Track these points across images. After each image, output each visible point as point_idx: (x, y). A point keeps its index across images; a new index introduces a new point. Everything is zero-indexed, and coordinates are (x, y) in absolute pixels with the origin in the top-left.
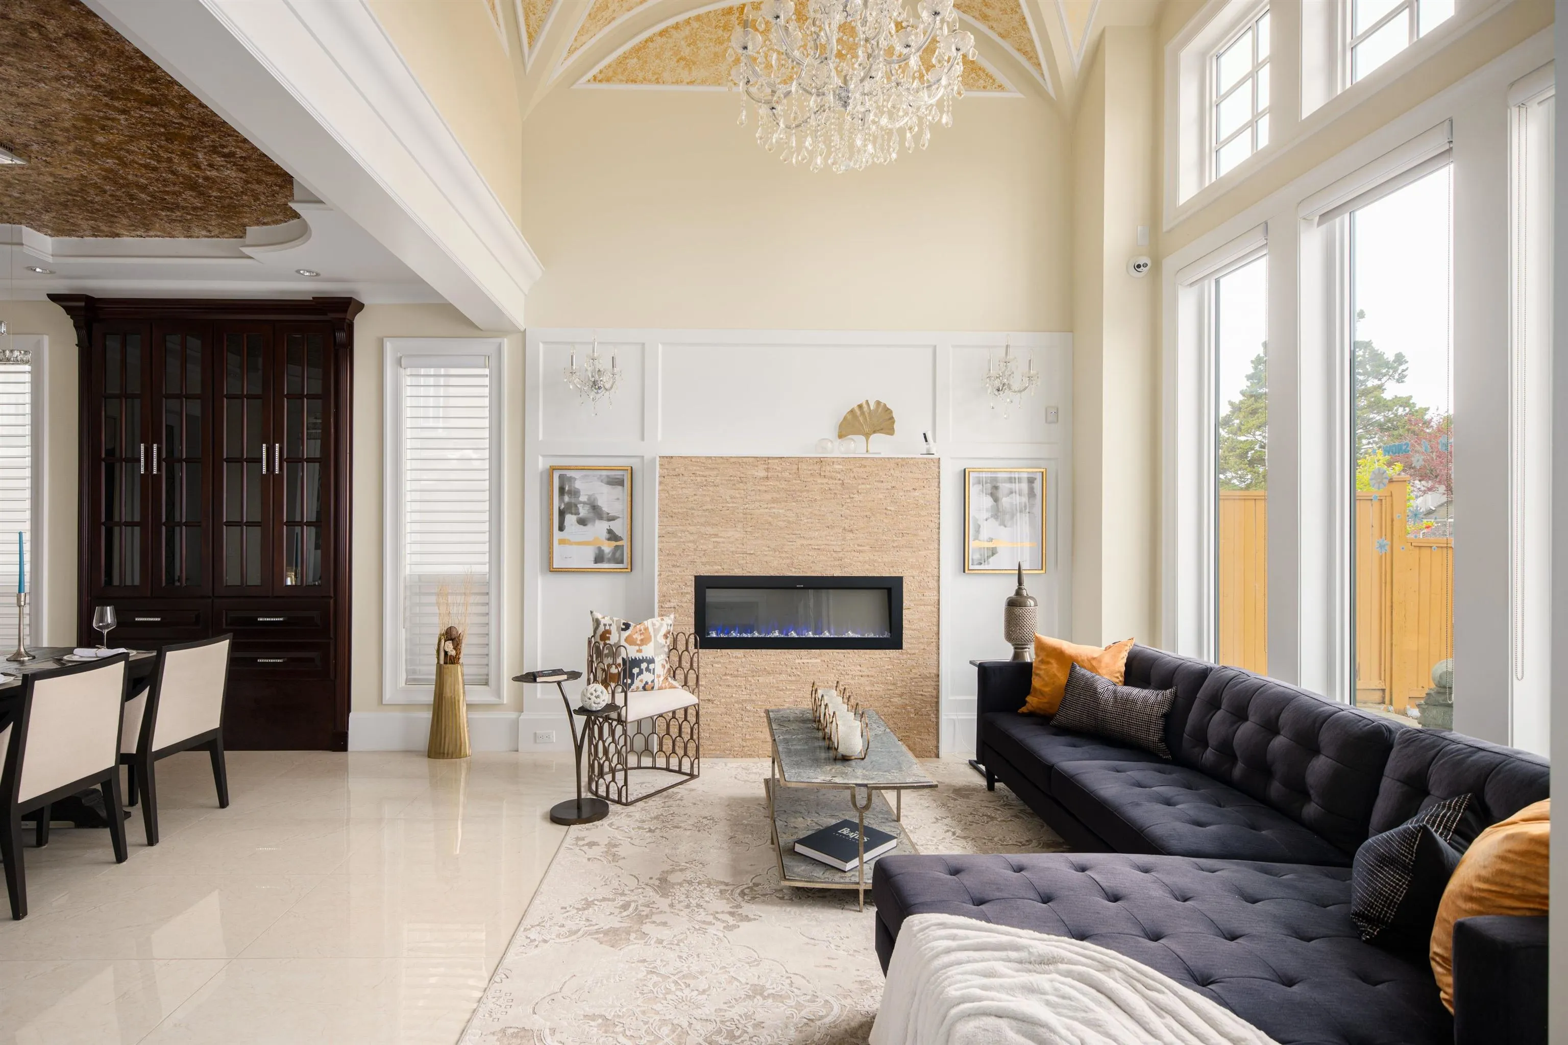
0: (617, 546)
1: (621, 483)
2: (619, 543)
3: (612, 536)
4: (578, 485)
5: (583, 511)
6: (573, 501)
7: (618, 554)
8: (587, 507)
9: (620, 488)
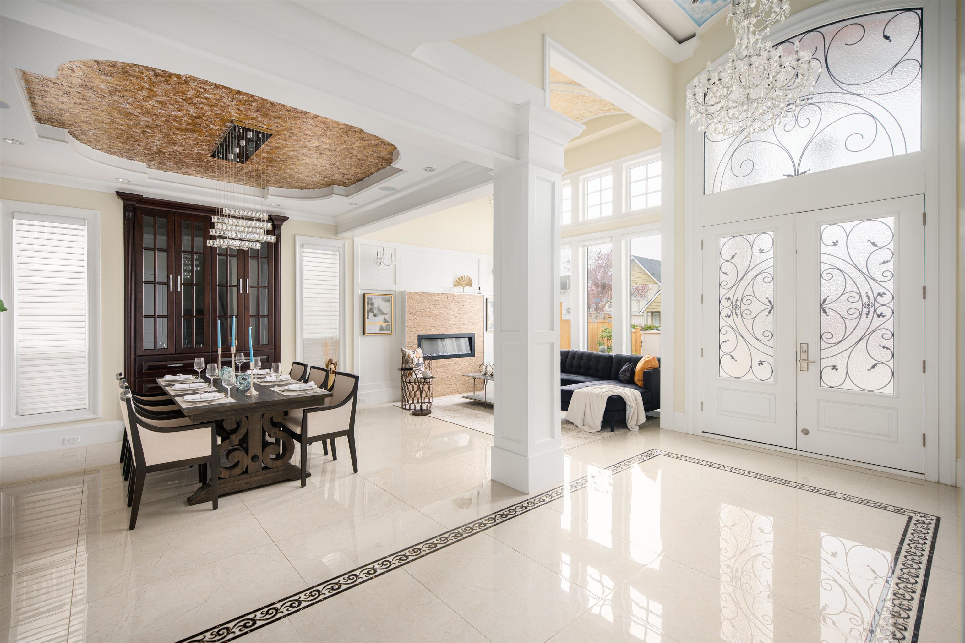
0: (387, 325)
1: (389, 301)
2: (388, 324)
3: (386, 321)
4: (374, 301)
5: (376, 311)
6: (372, 307)
7: (388, 328)
8: (377, 310)
9: (388, 302)
